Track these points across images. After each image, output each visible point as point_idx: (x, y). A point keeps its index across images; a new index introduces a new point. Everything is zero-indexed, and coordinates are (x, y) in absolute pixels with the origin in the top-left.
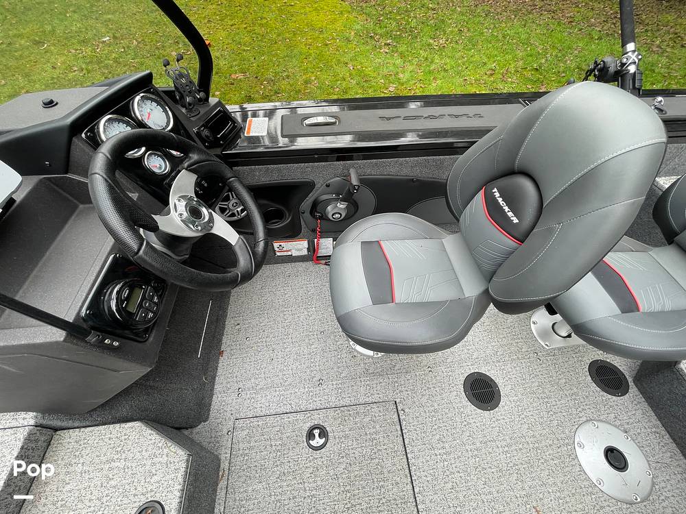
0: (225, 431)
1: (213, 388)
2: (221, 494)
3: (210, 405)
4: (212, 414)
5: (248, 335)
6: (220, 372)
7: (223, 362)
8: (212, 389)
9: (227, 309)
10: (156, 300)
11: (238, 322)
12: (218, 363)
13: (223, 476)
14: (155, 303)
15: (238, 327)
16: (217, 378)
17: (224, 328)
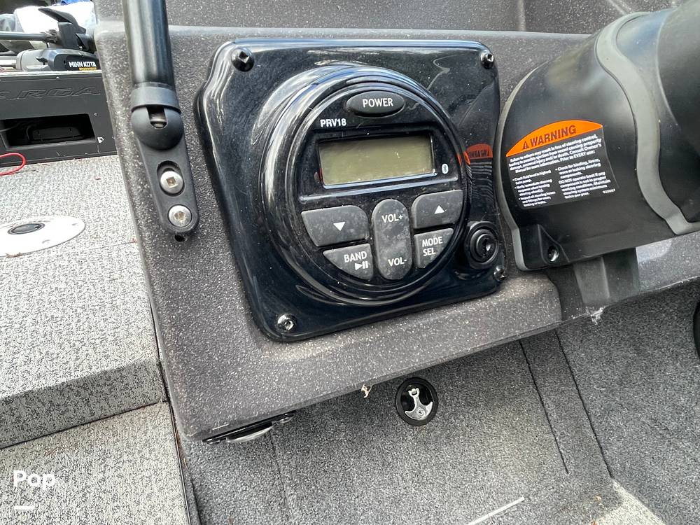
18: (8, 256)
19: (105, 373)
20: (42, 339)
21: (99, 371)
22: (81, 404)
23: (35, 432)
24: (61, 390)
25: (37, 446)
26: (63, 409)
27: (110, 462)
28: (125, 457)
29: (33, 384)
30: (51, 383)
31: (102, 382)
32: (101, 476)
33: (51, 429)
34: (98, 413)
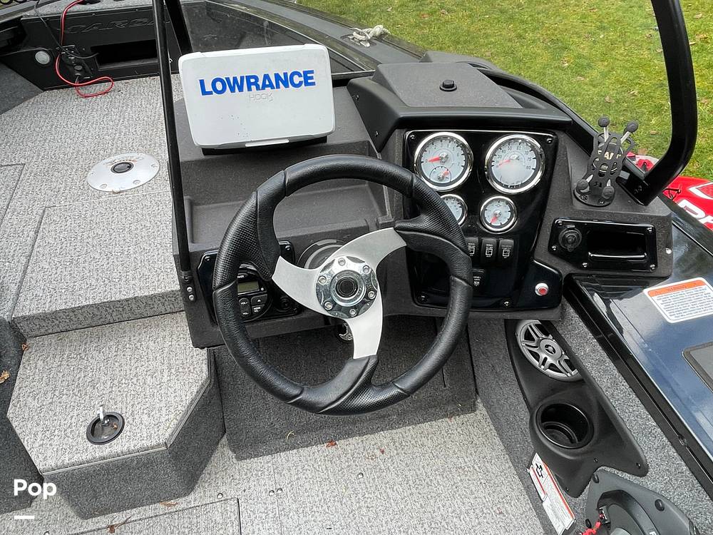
0: (222, 489)
1: (280, 451)
2: (149, 510)
3: (256, 456)
4: (246, 464)
5: (367, 475)
6: (304, 452)
7: (319, 452)
8: (278, 451)
9: (405, 425)
10: (256, 309)
11: (387, 451)
12: (316, 444)
13: (170, 505)
14: (252, 310)
15: (378, 453)
16: (295, 451)
17: (373, 432)
18: (114, 193)
19: (173, 291)
20: (140, 265)
21: (169, 290)
22: (160, 305)
23: (138, 316)
24: (152, 297)
25: (140, 322)
26: (152, 306)
27: (174, 337)
28: (182, 336)
29: (139, 294)
30: (146, 294)
31: (171, 295)
32: (170, 343)
33: (146, 315)
34: (169, 310)
